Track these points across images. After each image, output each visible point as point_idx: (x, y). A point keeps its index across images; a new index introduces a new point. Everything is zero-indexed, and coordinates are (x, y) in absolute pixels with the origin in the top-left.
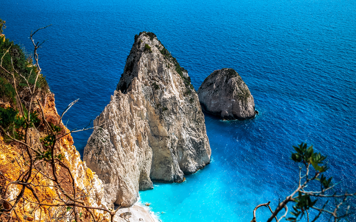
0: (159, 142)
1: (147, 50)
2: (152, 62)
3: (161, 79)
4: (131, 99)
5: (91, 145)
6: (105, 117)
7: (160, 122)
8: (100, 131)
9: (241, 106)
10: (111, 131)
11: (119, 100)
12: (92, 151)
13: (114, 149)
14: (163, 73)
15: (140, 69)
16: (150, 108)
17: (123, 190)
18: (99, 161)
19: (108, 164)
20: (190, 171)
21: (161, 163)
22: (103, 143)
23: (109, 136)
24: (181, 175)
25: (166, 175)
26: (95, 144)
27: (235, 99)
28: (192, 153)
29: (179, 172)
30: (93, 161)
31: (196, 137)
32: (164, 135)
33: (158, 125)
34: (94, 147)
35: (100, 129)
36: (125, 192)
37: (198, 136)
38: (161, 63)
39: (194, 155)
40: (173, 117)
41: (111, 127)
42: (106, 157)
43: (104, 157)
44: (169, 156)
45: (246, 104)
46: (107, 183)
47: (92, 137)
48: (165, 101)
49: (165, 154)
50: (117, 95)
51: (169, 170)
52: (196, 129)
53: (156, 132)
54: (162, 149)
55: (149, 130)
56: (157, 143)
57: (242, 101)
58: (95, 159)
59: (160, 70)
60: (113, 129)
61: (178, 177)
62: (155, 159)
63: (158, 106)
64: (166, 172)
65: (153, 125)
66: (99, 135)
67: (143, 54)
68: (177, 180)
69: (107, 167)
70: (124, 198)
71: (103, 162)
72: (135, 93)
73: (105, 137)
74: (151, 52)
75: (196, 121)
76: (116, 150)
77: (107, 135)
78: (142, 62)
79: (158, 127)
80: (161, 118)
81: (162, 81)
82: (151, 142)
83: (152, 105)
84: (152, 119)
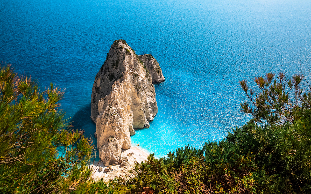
0: (137, 108)
1: (128, 53)
2: (131, 60)
3: (136, 70)
4: (124, 86)
5: (107, 118)
6: (112, 99)
7: (138, 96)
8: (110, 109)
9: (158, 76)
10: (117, 107)
11: (119, 87)
12: (108, 122)
13: (121, 118)
14: (137, 66)
15: (126, 65)
16: (132, 89)
17: (126, 141)
18: (113, 127)
19: (118, 128)
20: (150, 120)
21: (138, 119)
22: (114, 116)
23: (116, 111)
24: (148, 123)
25: (141, 125)
26: (109, 117)
27: (155, 72)
28: (150, 110)
29: (147, 122)
30: (109, 128)
31: (152, 100)
32: (139, 103)
33: (136, 98)
34: (109, 119)
35: (111, 107)
36: (127, 142)
37: (153, 100)
38: (135, 60)
39: (151, 111)
40: (144, 91)
41: (117, 105)
42: (117, 124)
43: (116, 124)
44: (142, 115)
45: (160, 74)
46: (120, 139)
47: (106, 113)
48: (140, 83)
49: (140, 113)
50: (117, 84)
51: (142, 122)
52: (152, 96)
53: (135, 102)
54: (138, 111)
55: (132, 102)
56: (136, 108)
57: (159, 73)
58: (111, 126)
59: (135, 64)
60: (118, 106)
61: (147, 125)
62: (135, 117)
63: (136, 87)
64: (141, 123)
65: (133, 98)
66: (111, 111)
67: (126, 55)
68: (146, 127)
69: (119, 129)
70: (127, 145)
71: (116, 127)
72: (127, 81)
73: (114, 112)
74: (130, 54)
75: (151, 91)
76: (122, 118)
77: (115, 110)
78: (126, 60)
79: (136, 99)
80: (138, 94)
81: (137, 71)
82: (133, 108)
83: (134, 87)
84: (133, 95)
